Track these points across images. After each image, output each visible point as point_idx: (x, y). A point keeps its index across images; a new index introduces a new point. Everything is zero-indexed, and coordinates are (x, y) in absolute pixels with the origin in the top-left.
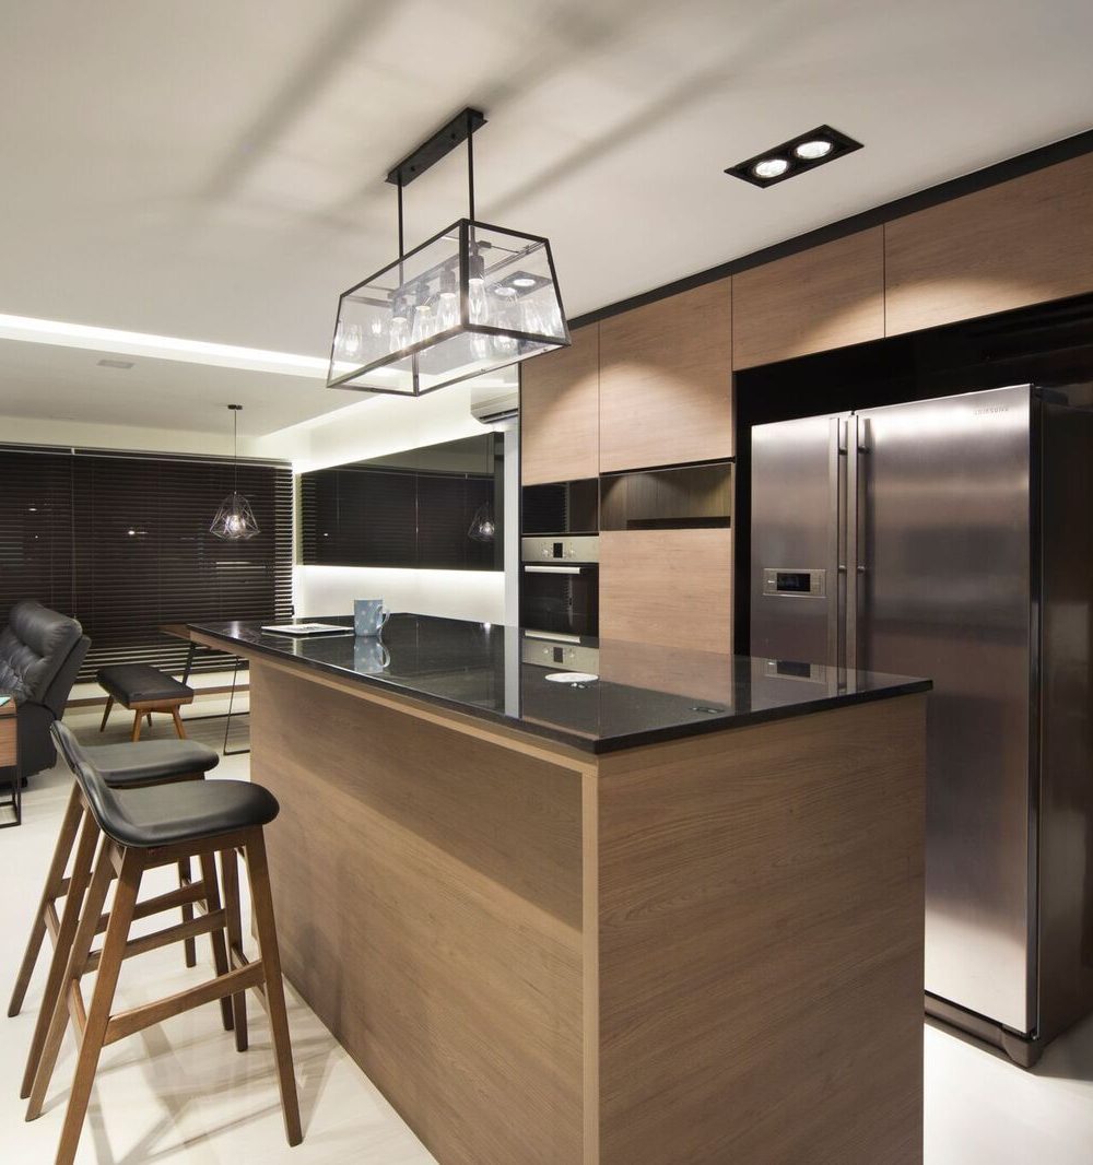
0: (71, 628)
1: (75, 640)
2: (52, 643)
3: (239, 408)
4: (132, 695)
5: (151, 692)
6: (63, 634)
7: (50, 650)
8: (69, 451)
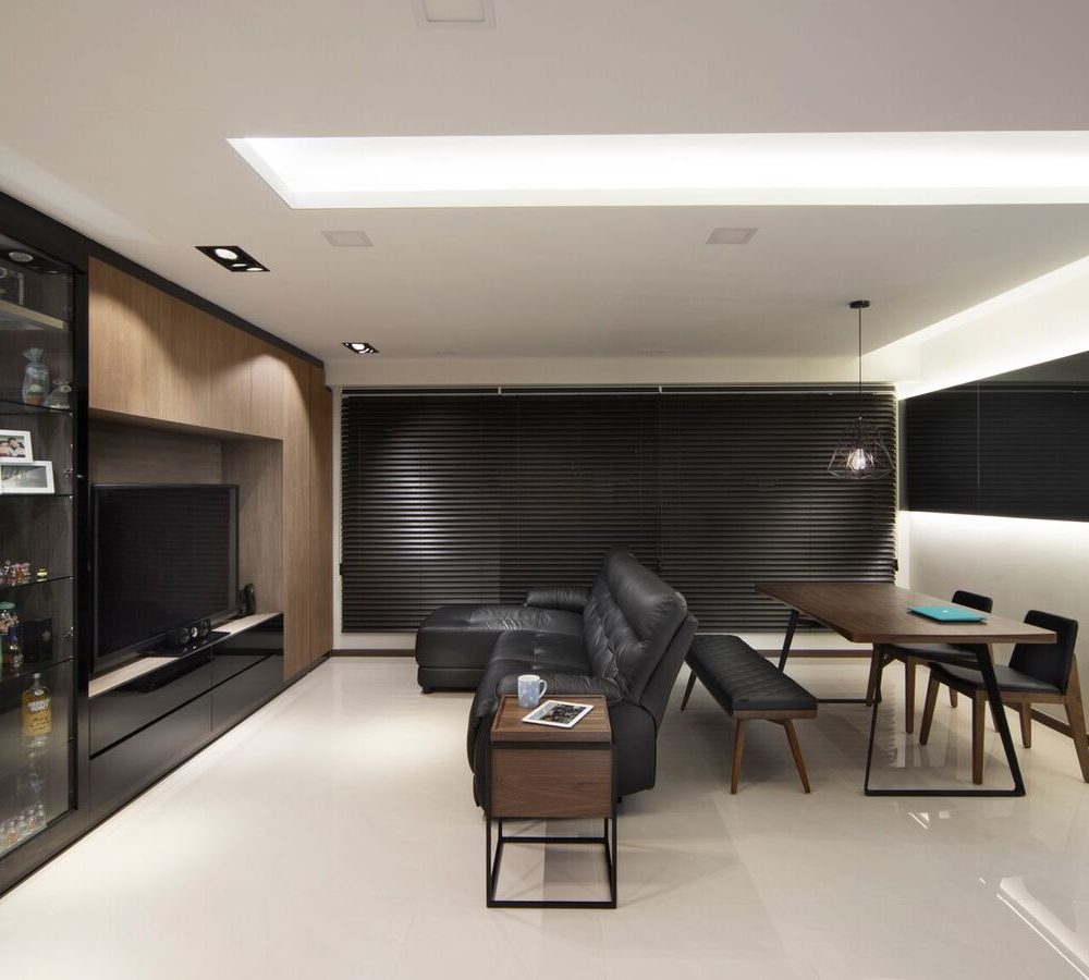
0: (675, 605)
1: (680, 620)
2: (653, 623)
3: (865, 304)
4: (736, 699)
5: (761, 696)
6: (664, 612)
7: (649, 633)
8: (657, 390)
